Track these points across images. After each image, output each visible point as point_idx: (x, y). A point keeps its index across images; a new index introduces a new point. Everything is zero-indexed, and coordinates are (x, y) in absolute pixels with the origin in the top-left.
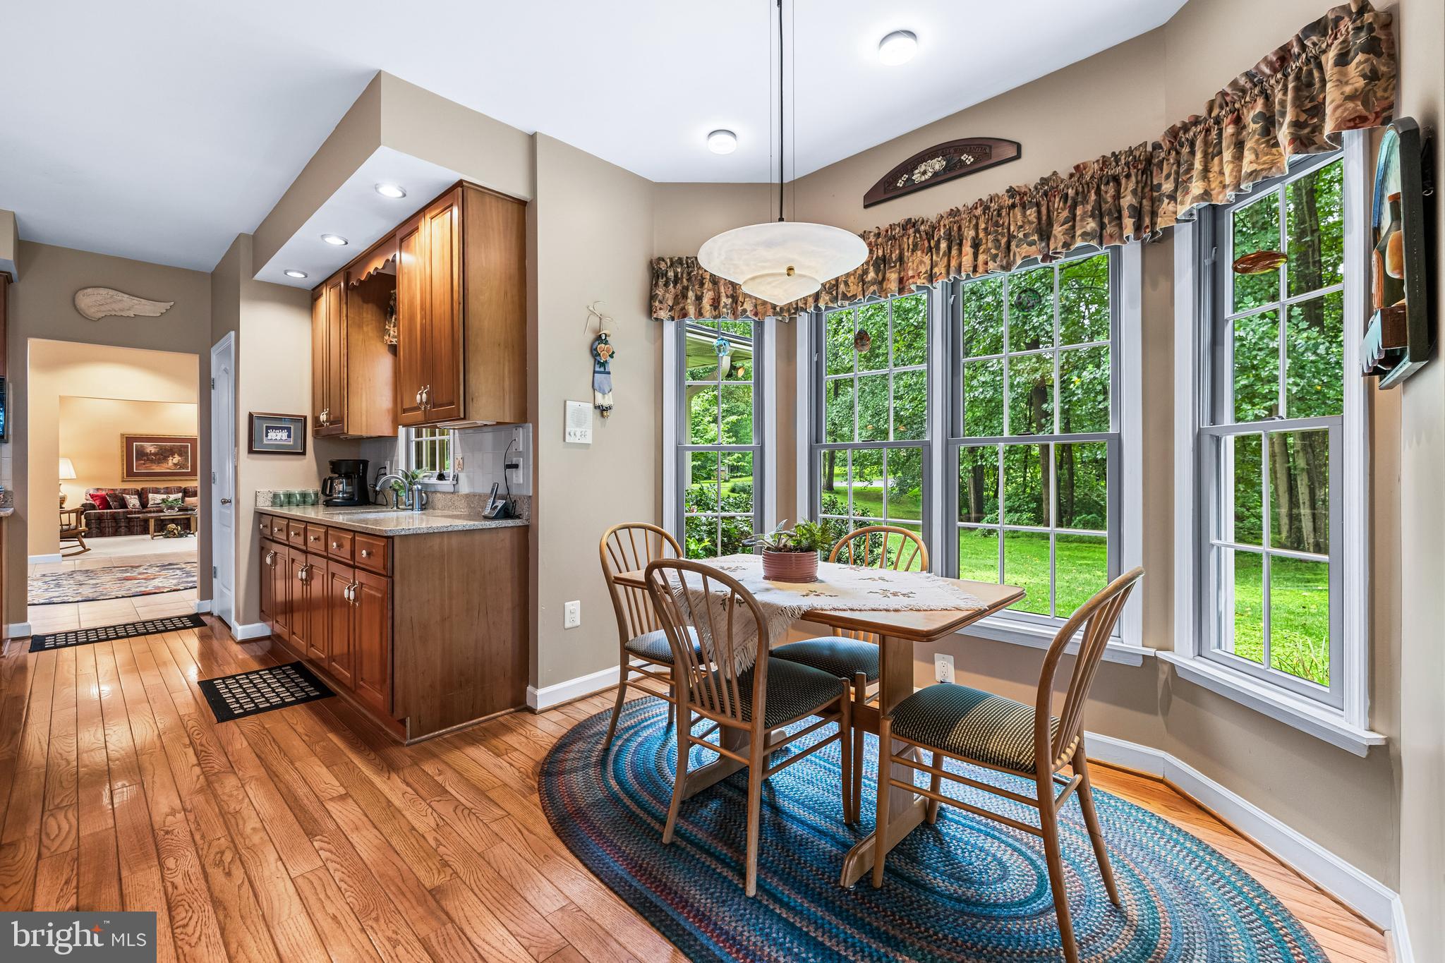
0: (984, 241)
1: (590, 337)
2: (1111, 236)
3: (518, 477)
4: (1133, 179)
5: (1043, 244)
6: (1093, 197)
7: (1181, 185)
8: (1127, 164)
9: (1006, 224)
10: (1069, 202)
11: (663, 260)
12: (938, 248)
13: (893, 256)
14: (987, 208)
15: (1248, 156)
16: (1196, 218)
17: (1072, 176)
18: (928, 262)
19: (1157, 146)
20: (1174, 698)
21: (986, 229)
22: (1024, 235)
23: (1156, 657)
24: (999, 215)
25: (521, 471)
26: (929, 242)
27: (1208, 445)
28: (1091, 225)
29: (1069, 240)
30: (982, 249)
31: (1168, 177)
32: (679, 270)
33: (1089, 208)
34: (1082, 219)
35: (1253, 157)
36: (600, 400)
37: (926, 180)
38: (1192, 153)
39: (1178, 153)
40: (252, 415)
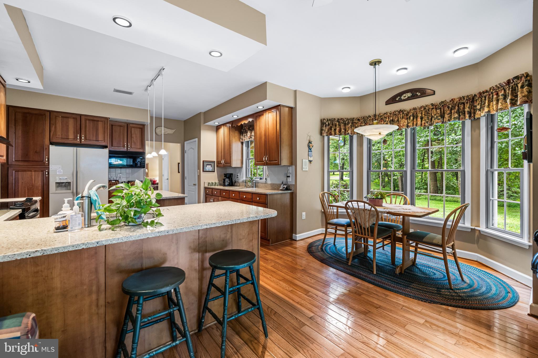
0: (424, 117)
1: (308, 142)
2: (462, 118)
3: (290, 180)
4: (469, 104)
5: (442, 119)
6: (457, 108)
7: (482, 108)
8: (467, 100)
9: (431, 113)
10: (450, 109)
11: (325, 119)
12: (410, 118)
13: (396, 120)
14: (425, 108)
15: (500, 104)
16: (486, 116)
17: (450, 101)
18: (407, 122)
19: (475, 95)
20: (480, 239)
21: (425, 114)
22: (436, 117)
23: (475, 229)
24: (429, 110)
25: (291, 178)
26: (407, 116)
27: (490, 174)
28: (456, 115)
29: (450, 119)
30: (423, 119)
31: (478, 104)
32: (329, 122)
33: (456, 110)
34: (454, 114)
35: (501, 105)
36: (311, 159)
37: (405, 99)
38: (485, 99)
39: (481, 98)
40: (203, 161)
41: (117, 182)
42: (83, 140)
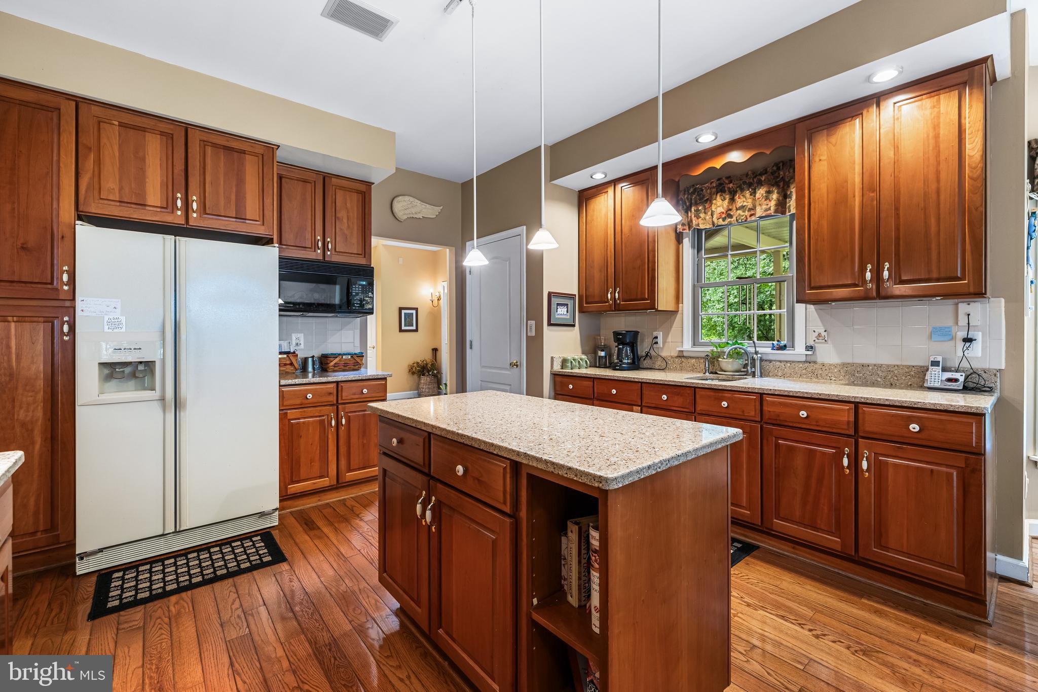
3: (974, 351)
25: (978, 345)
40: (550, 294)
41: (292, 358)
42: (195, 215)
